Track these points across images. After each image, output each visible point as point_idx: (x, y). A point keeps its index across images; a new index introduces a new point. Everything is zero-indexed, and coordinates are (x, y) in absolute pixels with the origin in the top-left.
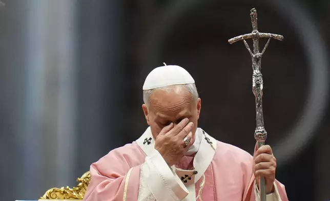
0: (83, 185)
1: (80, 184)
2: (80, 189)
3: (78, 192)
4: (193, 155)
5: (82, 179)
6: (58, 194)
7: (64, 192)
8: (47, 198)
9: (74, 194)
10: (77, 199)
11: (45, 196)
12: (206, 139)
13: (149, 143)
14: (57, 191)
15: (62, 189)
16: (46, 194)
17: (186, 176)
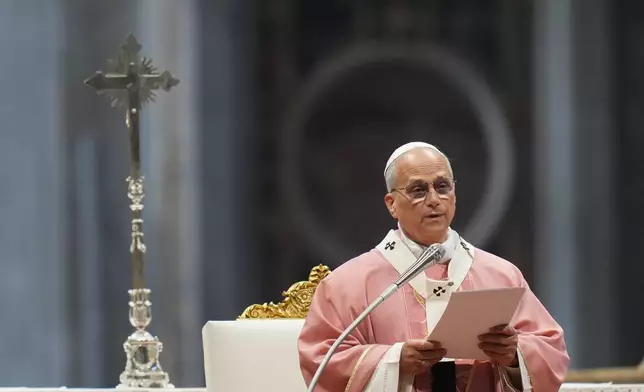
0: (291, 301)
1: (287, 299)
2: (286, 305)
3: (284, 308)
4: (447, 263)
5: (289, 292)
6: (259, 311)
7: (267, 310)
8: (247, 317)
9: (280, 311)
10: (283, 317)
11: (244, 315)
12: (462, 244)
13: (392, 248)
14: (258, 309)
15: (265, 305)
16: (245, 312)
17: (440, 288)
